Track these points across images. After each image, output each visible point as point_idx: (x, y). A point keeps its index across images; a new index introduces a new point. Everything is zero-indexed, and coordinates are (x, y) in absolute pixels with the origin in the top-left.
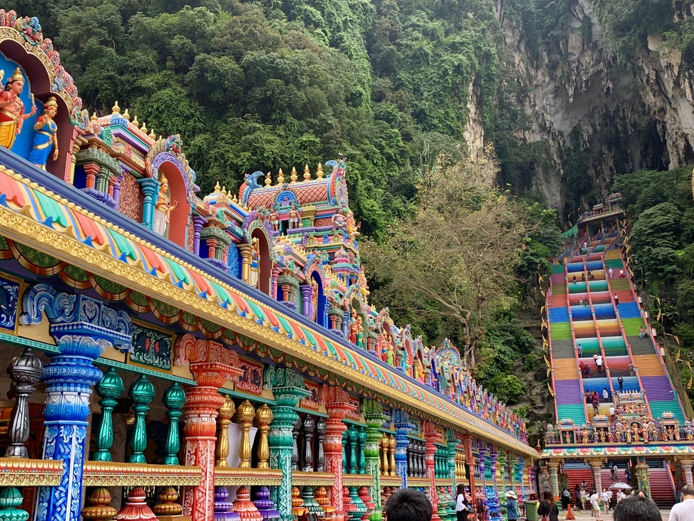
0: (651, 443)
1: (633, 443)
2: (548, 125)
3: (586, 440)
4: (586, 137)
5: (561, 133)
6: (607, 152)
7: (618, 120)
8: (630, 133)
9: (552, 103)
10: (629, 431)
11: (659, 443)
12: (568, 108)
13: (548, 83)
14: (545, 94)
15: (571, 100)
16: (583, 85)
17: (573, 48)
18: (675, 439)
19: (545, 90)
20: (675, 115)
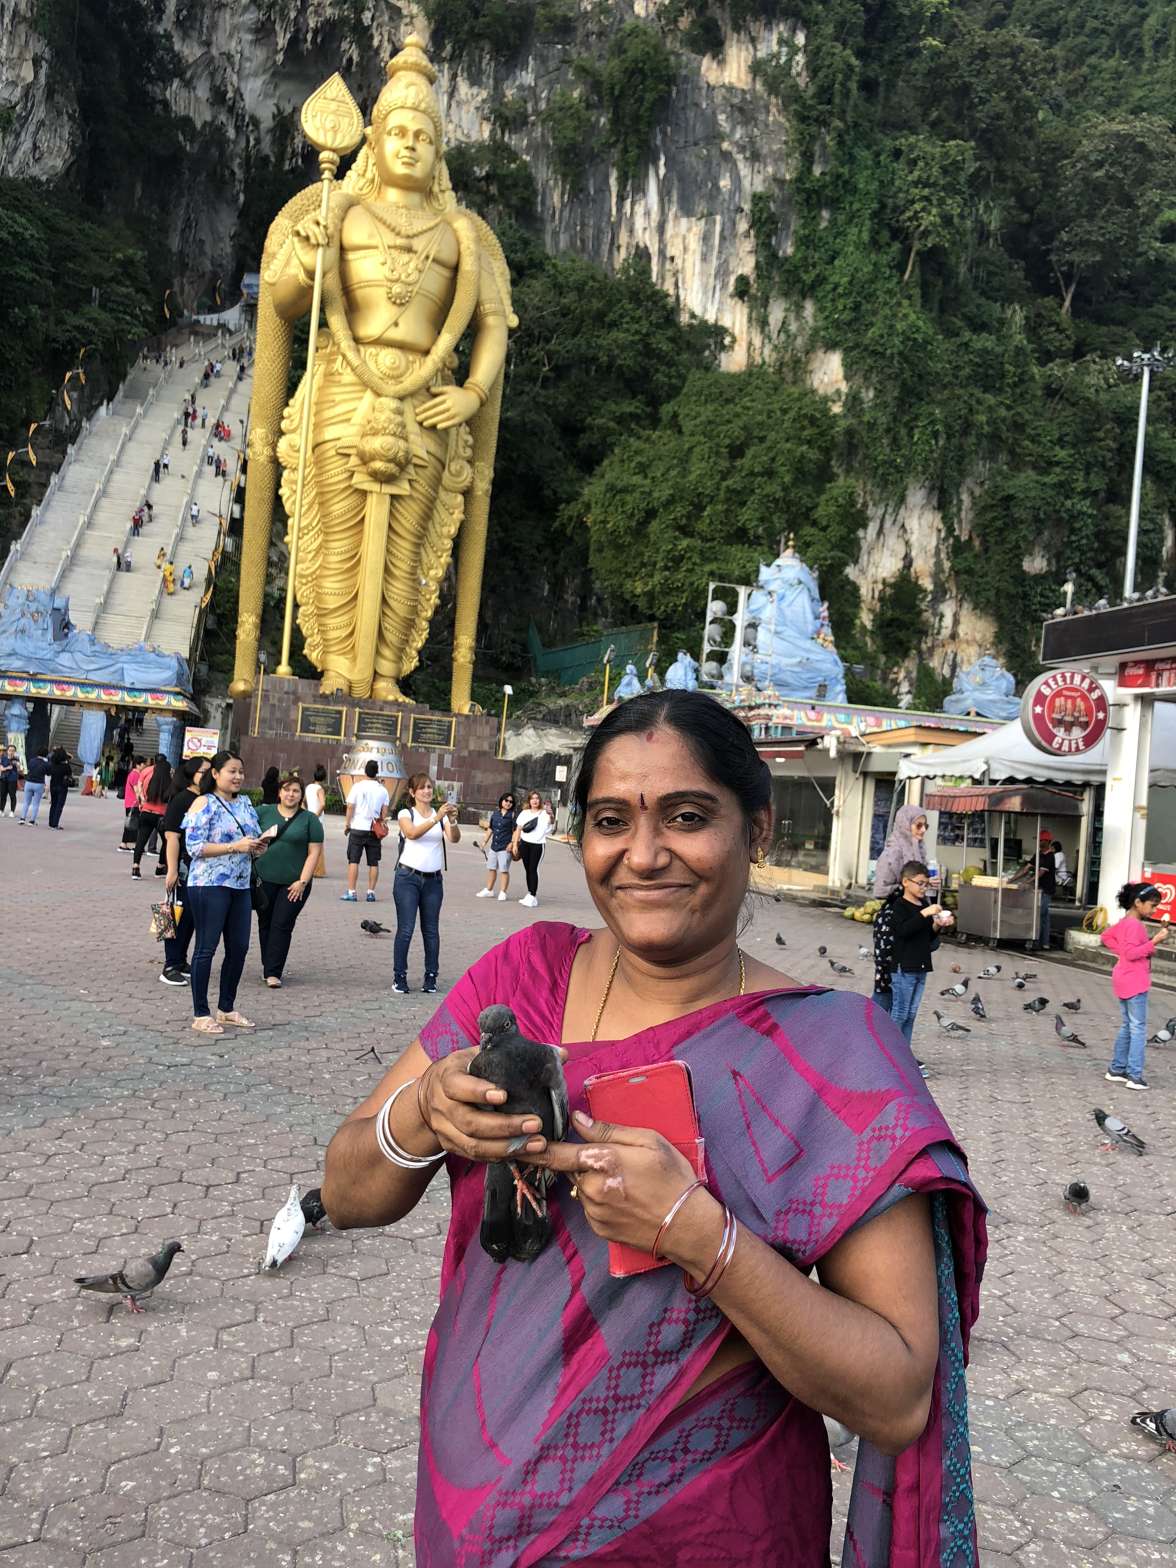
0: (39, 676)
2: (230, 95)
4: (299, 144)
5: (255, 122)
9: (246, 52)
12: (277, 75)
13: (246, 9)
14: (237, 28)
19: (238, 19)
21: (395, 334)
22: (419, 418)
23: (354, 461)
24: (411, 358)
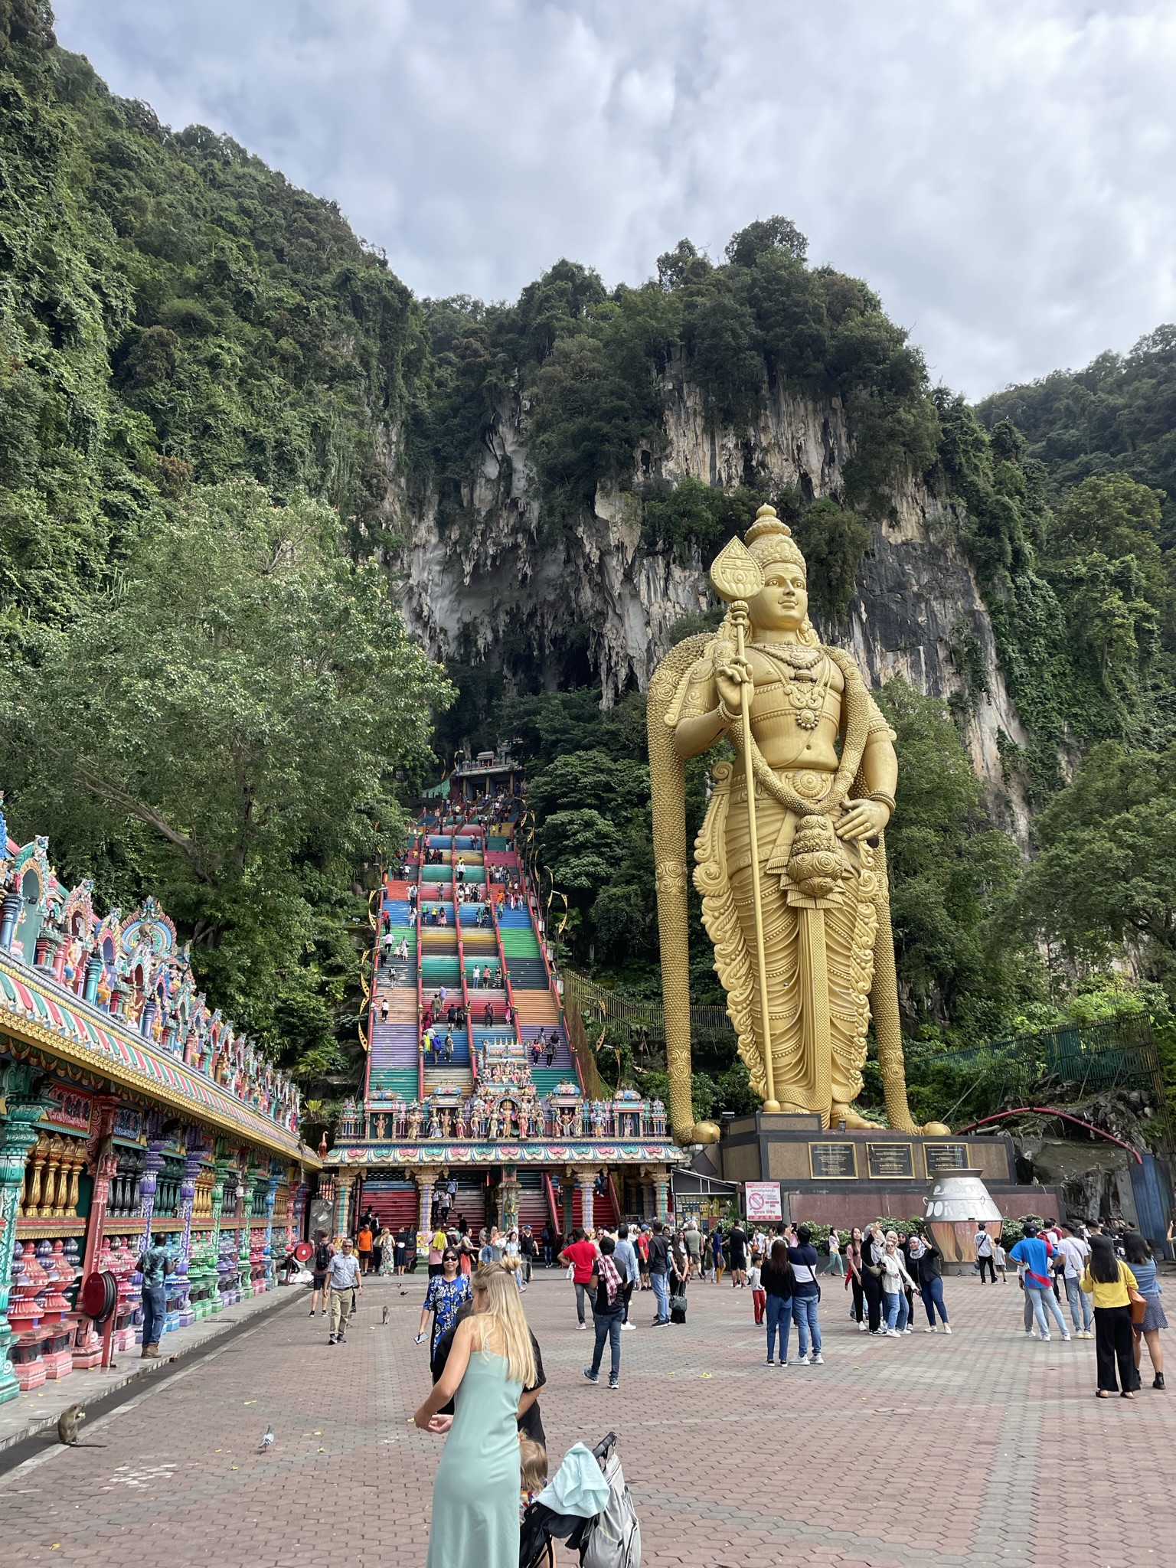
0: (530, 1140)
1: (500, 1140)
2: (425, 613)
3: (414, 1131)
4: (481, 643)
5: (444, 631)
6: (509, 676)
7: (533, 629)
8: (547, 652)
9: (436, 580)
10: (495, 1116)
11: (545, 1140)
12: (461, 593)
13: (435, 547)
14: (429, 562)
15: (467, 580)
16: (489, 562)
17: (481, 501)
18: (572, 1134)
19: (429, 555)
20: (619, 626)
21: (807, 755)
22: (840, 832)
23: (784, 880)
24: (824, 776)
